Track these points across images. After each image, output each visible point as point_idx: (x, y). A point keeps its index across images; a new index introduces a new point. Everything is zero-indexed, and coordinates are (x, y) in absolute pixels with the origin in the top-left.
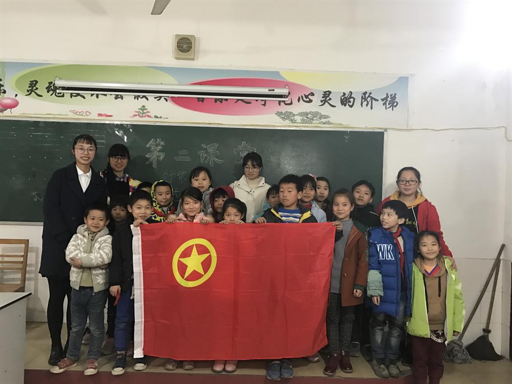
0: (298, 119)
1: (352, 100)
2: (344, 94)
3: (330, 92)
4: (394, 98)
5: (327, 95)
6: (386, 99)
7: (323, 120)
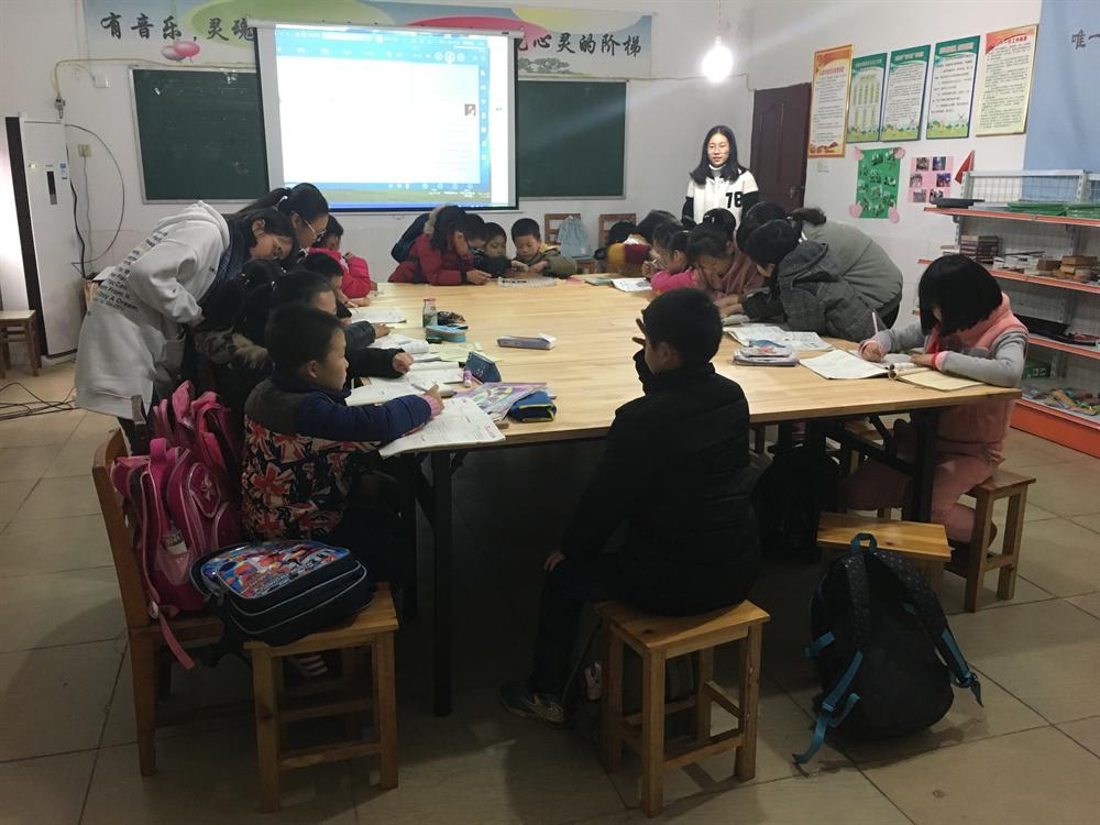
0: (535, 67)
1: (592, 44)
2: (584, 37)
3: (568, 35)
4: (636, 41)
5: (565, 37)
6: (628, 42)
7: (562, 69)
